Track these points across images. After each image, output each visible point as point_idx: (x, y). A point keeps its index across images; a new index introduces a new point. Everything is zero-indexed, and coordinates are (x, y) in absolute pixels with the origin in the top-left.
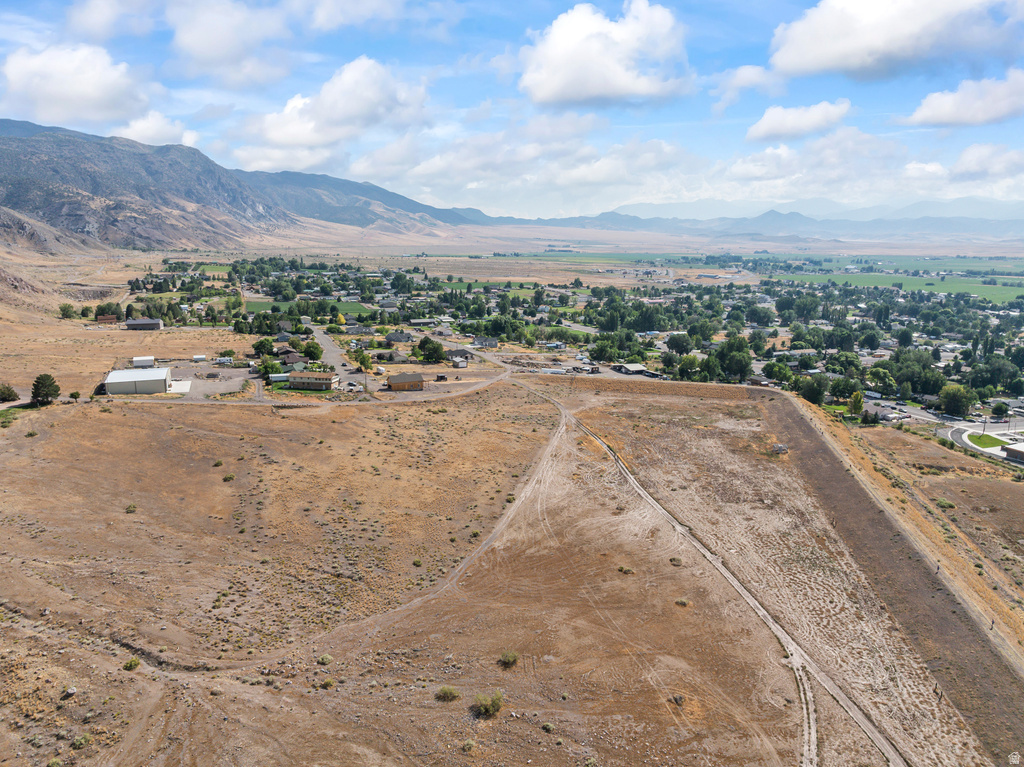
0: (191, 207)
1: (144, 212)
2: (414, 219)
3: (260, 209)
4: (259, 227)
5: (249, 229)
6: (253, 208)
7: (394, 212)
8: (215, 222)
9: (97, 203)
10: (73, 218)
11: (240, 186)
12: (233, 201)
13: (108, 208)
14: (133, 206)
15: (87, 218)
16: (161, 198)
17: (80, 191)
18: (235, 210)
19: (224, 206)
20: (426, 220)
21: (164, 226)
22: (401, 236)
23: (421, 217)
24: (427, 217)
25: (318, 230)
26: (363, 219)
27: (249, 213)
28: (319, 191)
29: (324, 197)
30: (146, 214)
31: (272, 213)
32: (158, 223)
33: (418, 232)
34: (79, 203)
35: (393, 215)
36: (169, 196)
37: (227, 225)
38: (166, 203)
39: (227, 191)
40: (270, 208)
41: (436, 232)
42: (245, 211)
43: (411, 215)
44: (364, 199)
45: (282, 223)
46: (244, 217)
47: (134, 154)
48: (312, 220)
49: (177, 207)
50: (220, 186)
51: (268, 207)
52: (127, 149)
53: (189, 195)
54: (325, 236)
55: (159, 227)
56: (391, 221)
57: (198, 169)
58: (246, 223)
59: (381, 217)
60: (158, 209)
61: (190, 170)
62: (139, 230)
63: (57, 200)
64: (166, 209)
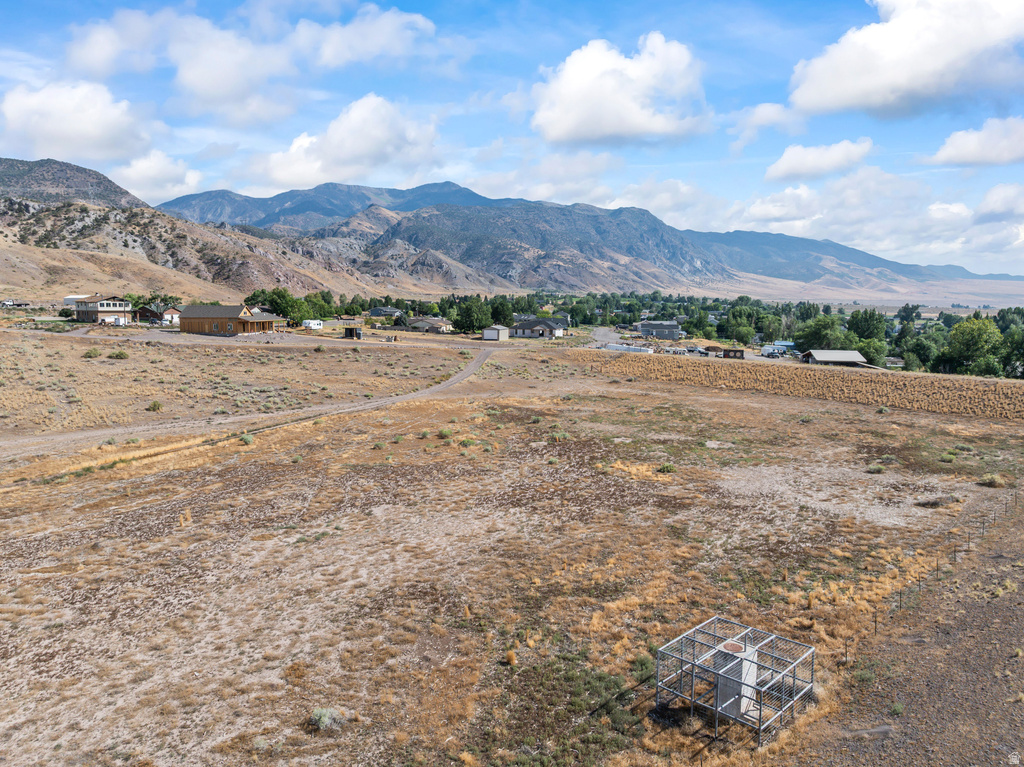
0: (624, 259)
1: (571, 262)
2: (871, 274)
3: (698, 264)
4: (693, 281)
5: (677, 281)
6: (691, 263)
7: (848, 267)
8: (643, 274)
9: (531, 254)
10: (504, 265)
11: (683, 243)
12: (673, 257)
13: (540, 257)
14: (563, 256)
15: (514, 265)
16: (598, 252)
17: (523, 245)
18: (671, 264)
19: (662, 261)
20: (886, 276)
21: (584, 274)
22: (847, 291)
23: (879, 272)
24: (888, 272)
25: (755, 285)
26: (809, 274)
27: (686, 268)
30: (573, 264)
31: (710, 267)
32: (579, 271)
33: (872, 288)
34: (515, 254)
35: (846, 270)
36: (606, 250)
37: (655, 277)
38: (602, 256)
39: (668, 248)
40: (708, 263)
41: (894, 288)
42: (682, 265)
43: (868, 270)
44: (815, 254)
45: (719, 277)
46: (679, 271)
47: (589, 216)
48: (752, 275)
49: (612, 259)
50: (662, 242)
51: (706, 263)
52: (586, 213)
53: (629, 251)
54: (759, 290)
55: (578, 275)
56: (838, 275)
57: (645, 228)
58: (678, 276)
59: (831, 272)
60: (590, 260)
61: (636, 229)
62: (557, 275)
63: (500, 252)
64: (598, 261)
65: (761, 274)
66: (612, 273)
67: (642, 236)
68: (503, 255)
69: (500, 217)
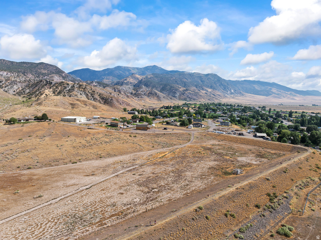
0: (210, 90)
1: (194, 91)
2: (287, 94)
3: (232, 91)
4: (231, 96)
5: (226, 97)
6: (230, 91)
7: (280, 91)
8: (215, 95)
9: (182, 89)
10: (174, 93)
11: (228, 84)
12: (225, 89)
13: (184, 90)
14: (191, 90)
15: (177, 93)
16: (202, 88)
17: (179, 86)
18: (224, 91)
19: (221, 90)
20: (292, 94)
21: (198, 95)
22: (280, 99)
23: (290, 93)
25: (250, 97)
26: (268, 94)
27: (229, 92)
28: (254, 85)
29: (256, 87)
30: (194, 92)
32: (196, 94)
33: (288, 98)
34: (177, 89)
36: (204, 87)
37: (219, 95)
38: (203, 89)
39: (223, 86)
40: (236, 91)
41: (295, 98)
42: (228, 91)
43: (287, 92)
44: (270, 87)
45: (239, 95)
46: (227, 93)
47: (198, 76)
48: (249, 94)
49: (206, 90)
50: (221, 84)
51: (235, 90)
53: (211, 87)
54: (252, 99)
55: (196, 95)
56: (278, 94)
57: (216, 80)
58: (226, 95)
59: (275, 93)
60: (199, 91)
61: (213, 80)
62: (190, 96)
63: (172, 89)
64: (202, 91)
65: (253, 94)
66: (206, 95)
67: (215, 82)
68: (173, 90)
69: (172, 77)
